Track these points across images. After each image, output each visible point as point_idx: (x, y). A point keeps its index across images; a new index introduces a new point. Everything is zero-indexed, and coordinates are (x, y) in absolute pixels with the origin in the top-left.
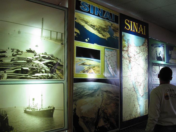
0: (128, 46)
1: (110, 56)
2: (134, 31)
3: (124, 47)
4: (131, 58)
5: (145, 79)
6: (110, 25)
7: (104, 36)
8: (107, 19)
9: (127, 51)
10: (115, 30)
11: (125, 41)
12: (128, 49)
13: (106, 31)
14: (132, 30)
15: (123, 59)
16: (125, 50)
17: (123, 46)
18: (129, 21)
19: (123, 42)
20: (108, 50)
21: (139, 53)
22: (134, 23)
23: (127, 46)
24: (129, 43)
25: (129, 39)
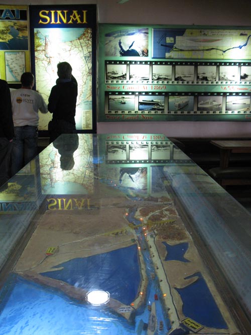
0: (46, 44)
1: (14, 60)
2: (58, 22)
3: (38, 46)
4: (51, 59)
5: (85, 84)
6: (12, 24)
7: (3, 39)
8: (7, 18)
9: (44, 50)
10: (21, 29)
11: (41, 39)
12: (45, 48)
13: (6, 33)
14: (54, 23)
15: (36, 61)
16: (39, 50)
17: (35, 46)
18: (47, 12)
19: (36, 41)
20: (11, 53)
21: (70, 51)
22: (59, 12)
23: (44, 44)
24: (47, 40)
25: (47, 35)
